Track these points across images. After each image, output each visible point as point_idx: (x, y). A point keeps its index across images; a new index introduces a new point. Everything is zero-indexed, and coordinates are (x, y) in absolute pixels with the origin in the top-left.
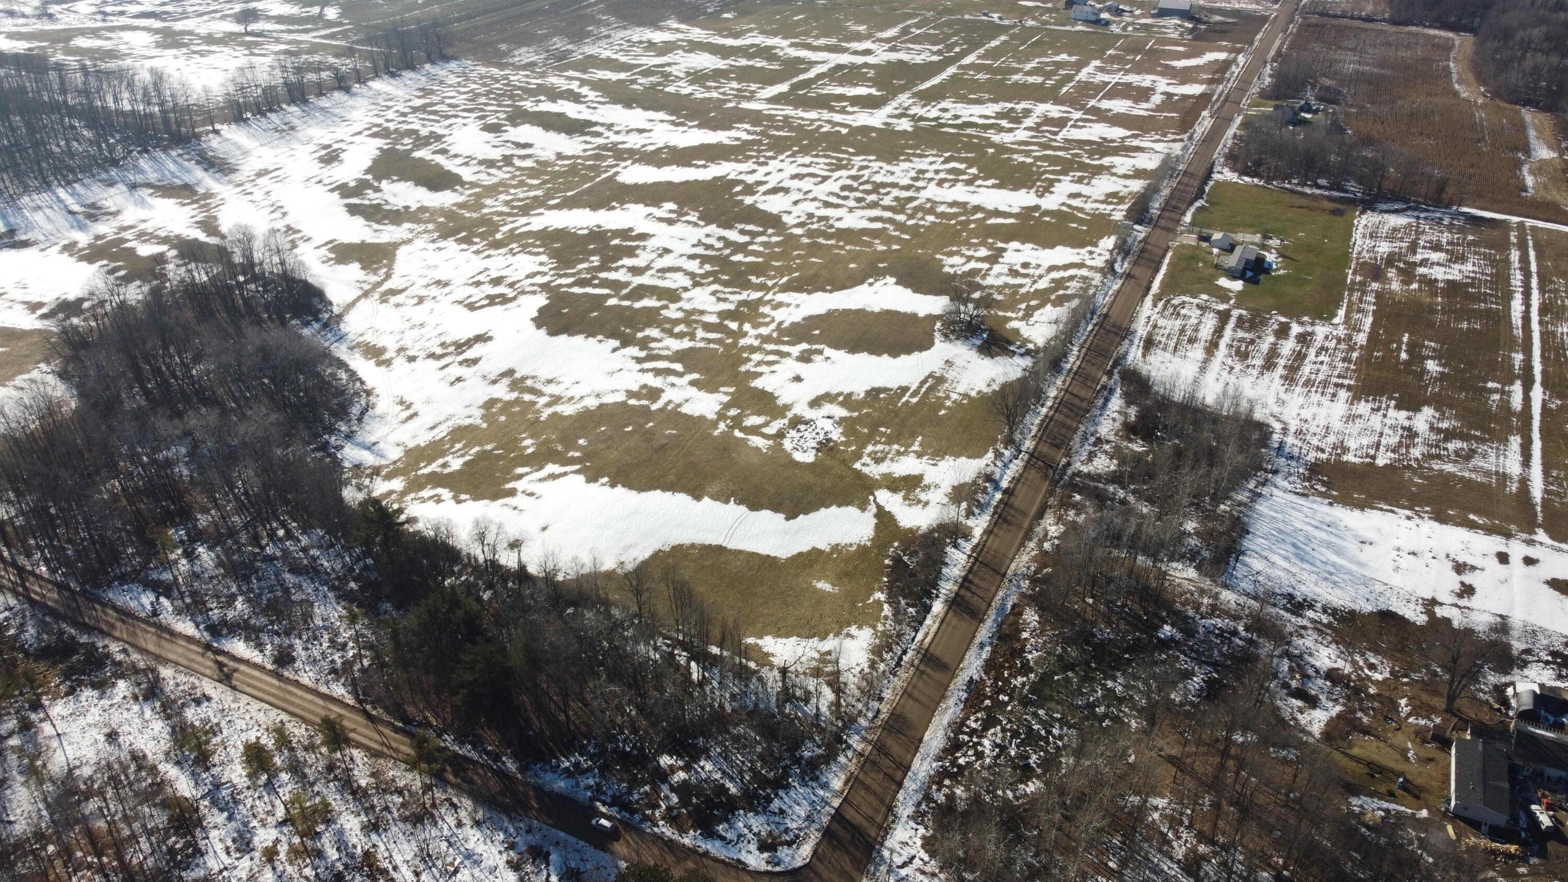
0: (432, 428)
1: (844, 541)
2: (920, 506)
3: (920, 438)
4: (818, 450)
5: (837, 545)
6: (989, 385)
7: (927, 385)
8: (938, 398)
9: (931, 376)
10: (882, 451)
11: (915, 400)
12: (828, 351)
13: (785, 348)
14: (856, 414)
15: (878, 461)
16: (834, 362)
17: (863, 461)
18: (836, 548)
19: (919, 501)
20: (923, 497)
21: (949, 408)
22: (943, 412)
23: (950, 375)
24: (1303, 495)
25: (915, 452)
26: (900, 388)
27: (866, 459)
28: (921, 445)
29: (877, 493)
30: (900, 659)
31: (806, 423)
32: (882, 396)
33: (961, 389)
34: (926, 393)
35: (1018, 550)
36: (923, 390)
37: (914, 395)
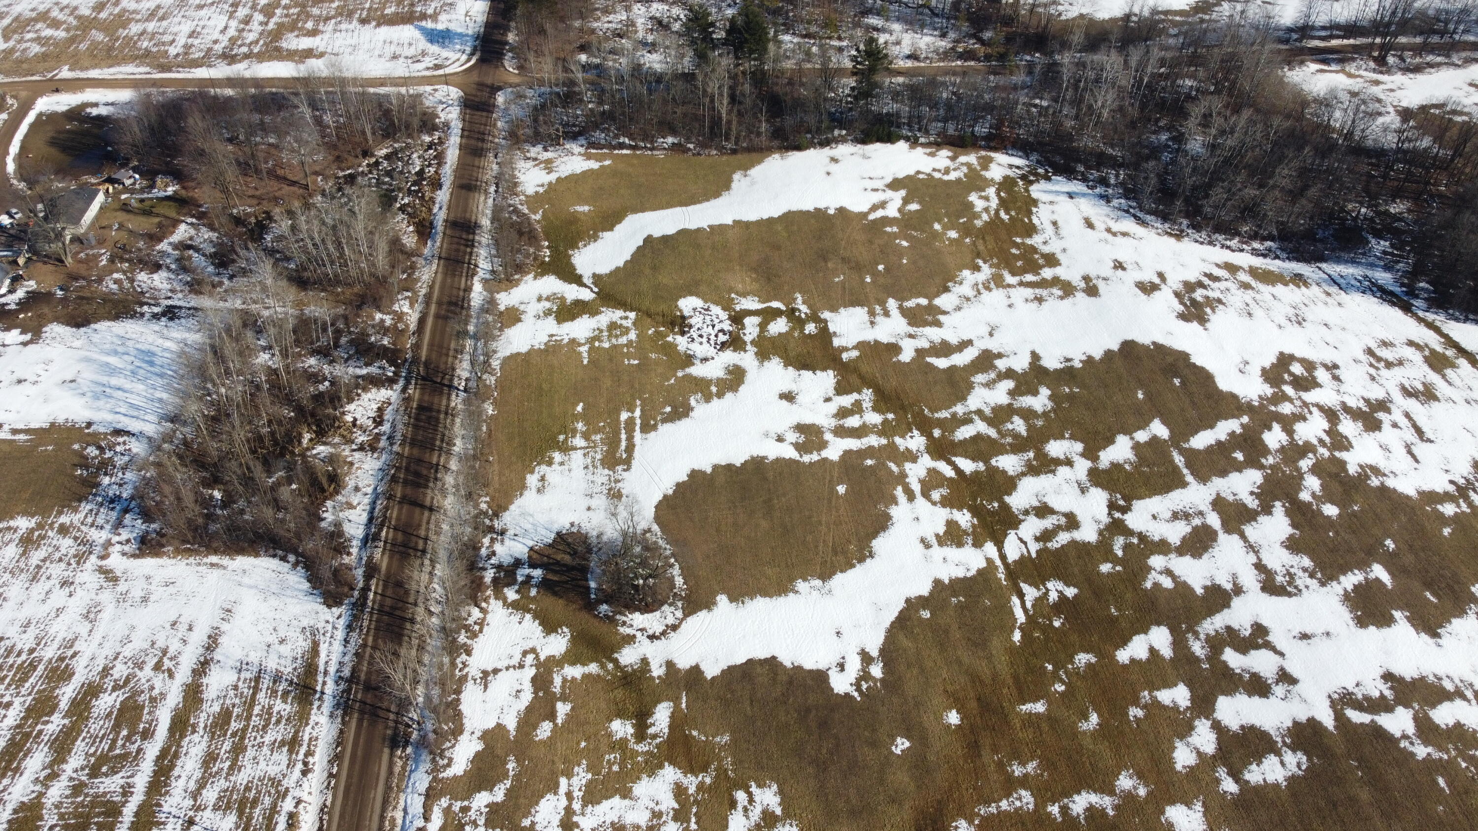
0: (1055, 224)
1: (592, 246)
2: (544, 296)
3: (585, 362)
4: (683, 318)
5: (595, 241)
6: (543, 479)
7: (623, 444)
8: (598, 431)
9: (627, 463)
10: (617, 337)
11: (624, 416)
12: (790, 453)
13: (853, 444)
14: (680, 374)
15: (613, 326)
16: (767, 435)
17: (630, 321)
18: (595, 238)
19: (548, 299)
20: (547, 305)
21: (576, 417)
22: (580, 408)
23: (602, 475)
24: (118, 432)
25: (580, 345)
26: (654, 428)
27: (628, 323)
28: (580, 353)
29: (593, 296)
30: (497, 186)
31: (723, 344)
32: (668, 409)
33: (577, 458)
34: (617, 433)
35: (433, 282)
36: (623, 436)
37: (630, 422)
